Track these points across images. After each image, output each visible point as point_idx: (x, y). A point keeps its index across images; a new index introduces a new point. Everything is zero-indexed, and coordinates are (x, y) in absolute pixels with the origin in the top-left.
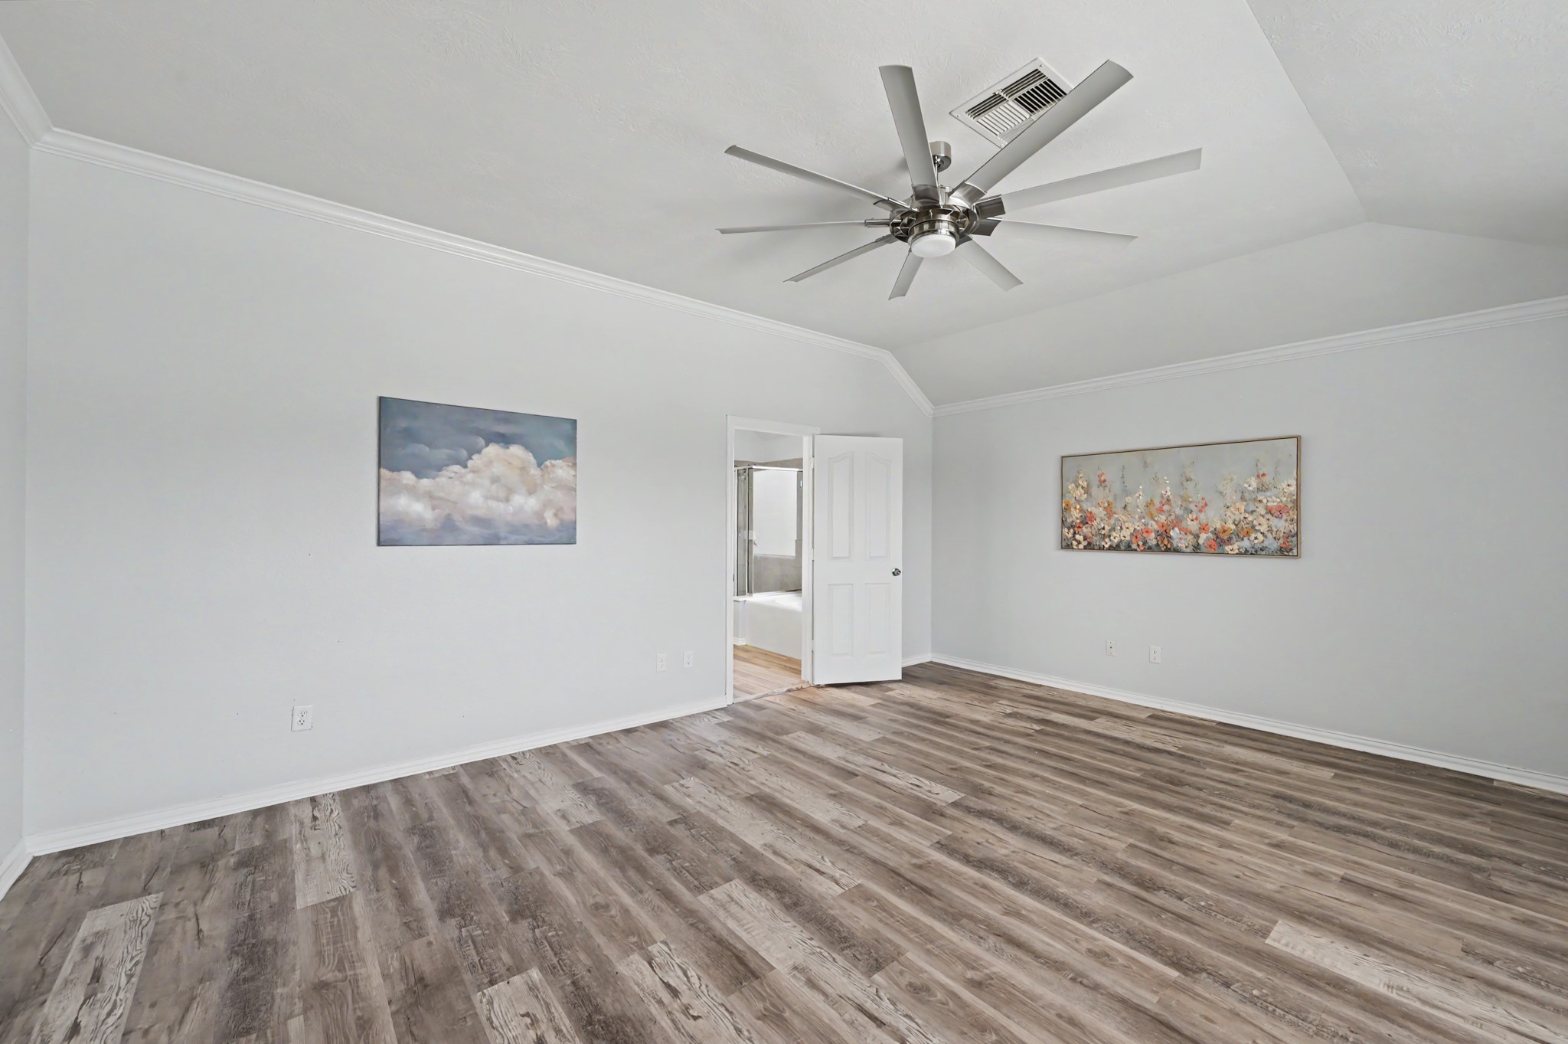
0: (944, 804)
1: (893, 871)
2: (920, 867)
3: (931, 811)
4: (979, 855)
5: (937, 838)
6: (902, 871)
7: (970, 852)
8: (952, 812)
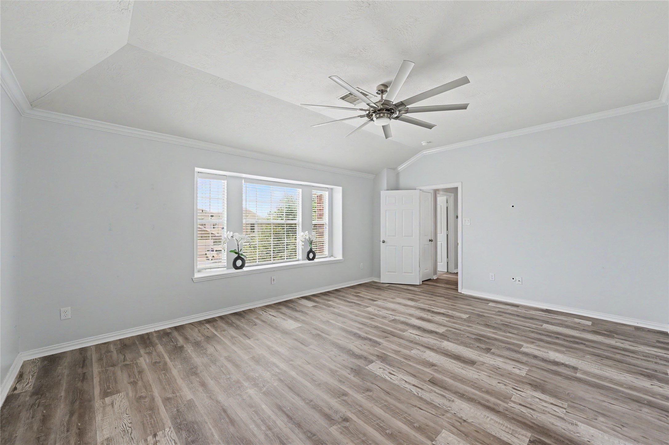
0: (377, 362)
1: (394, 336)
2: (386, 337)
3: (383, 358)
4: (366, 341)
5: (381, 346)
6: (392, 336)
7: (369, 342)
8: (374, 358)
